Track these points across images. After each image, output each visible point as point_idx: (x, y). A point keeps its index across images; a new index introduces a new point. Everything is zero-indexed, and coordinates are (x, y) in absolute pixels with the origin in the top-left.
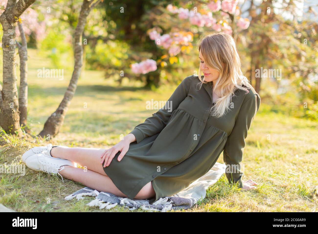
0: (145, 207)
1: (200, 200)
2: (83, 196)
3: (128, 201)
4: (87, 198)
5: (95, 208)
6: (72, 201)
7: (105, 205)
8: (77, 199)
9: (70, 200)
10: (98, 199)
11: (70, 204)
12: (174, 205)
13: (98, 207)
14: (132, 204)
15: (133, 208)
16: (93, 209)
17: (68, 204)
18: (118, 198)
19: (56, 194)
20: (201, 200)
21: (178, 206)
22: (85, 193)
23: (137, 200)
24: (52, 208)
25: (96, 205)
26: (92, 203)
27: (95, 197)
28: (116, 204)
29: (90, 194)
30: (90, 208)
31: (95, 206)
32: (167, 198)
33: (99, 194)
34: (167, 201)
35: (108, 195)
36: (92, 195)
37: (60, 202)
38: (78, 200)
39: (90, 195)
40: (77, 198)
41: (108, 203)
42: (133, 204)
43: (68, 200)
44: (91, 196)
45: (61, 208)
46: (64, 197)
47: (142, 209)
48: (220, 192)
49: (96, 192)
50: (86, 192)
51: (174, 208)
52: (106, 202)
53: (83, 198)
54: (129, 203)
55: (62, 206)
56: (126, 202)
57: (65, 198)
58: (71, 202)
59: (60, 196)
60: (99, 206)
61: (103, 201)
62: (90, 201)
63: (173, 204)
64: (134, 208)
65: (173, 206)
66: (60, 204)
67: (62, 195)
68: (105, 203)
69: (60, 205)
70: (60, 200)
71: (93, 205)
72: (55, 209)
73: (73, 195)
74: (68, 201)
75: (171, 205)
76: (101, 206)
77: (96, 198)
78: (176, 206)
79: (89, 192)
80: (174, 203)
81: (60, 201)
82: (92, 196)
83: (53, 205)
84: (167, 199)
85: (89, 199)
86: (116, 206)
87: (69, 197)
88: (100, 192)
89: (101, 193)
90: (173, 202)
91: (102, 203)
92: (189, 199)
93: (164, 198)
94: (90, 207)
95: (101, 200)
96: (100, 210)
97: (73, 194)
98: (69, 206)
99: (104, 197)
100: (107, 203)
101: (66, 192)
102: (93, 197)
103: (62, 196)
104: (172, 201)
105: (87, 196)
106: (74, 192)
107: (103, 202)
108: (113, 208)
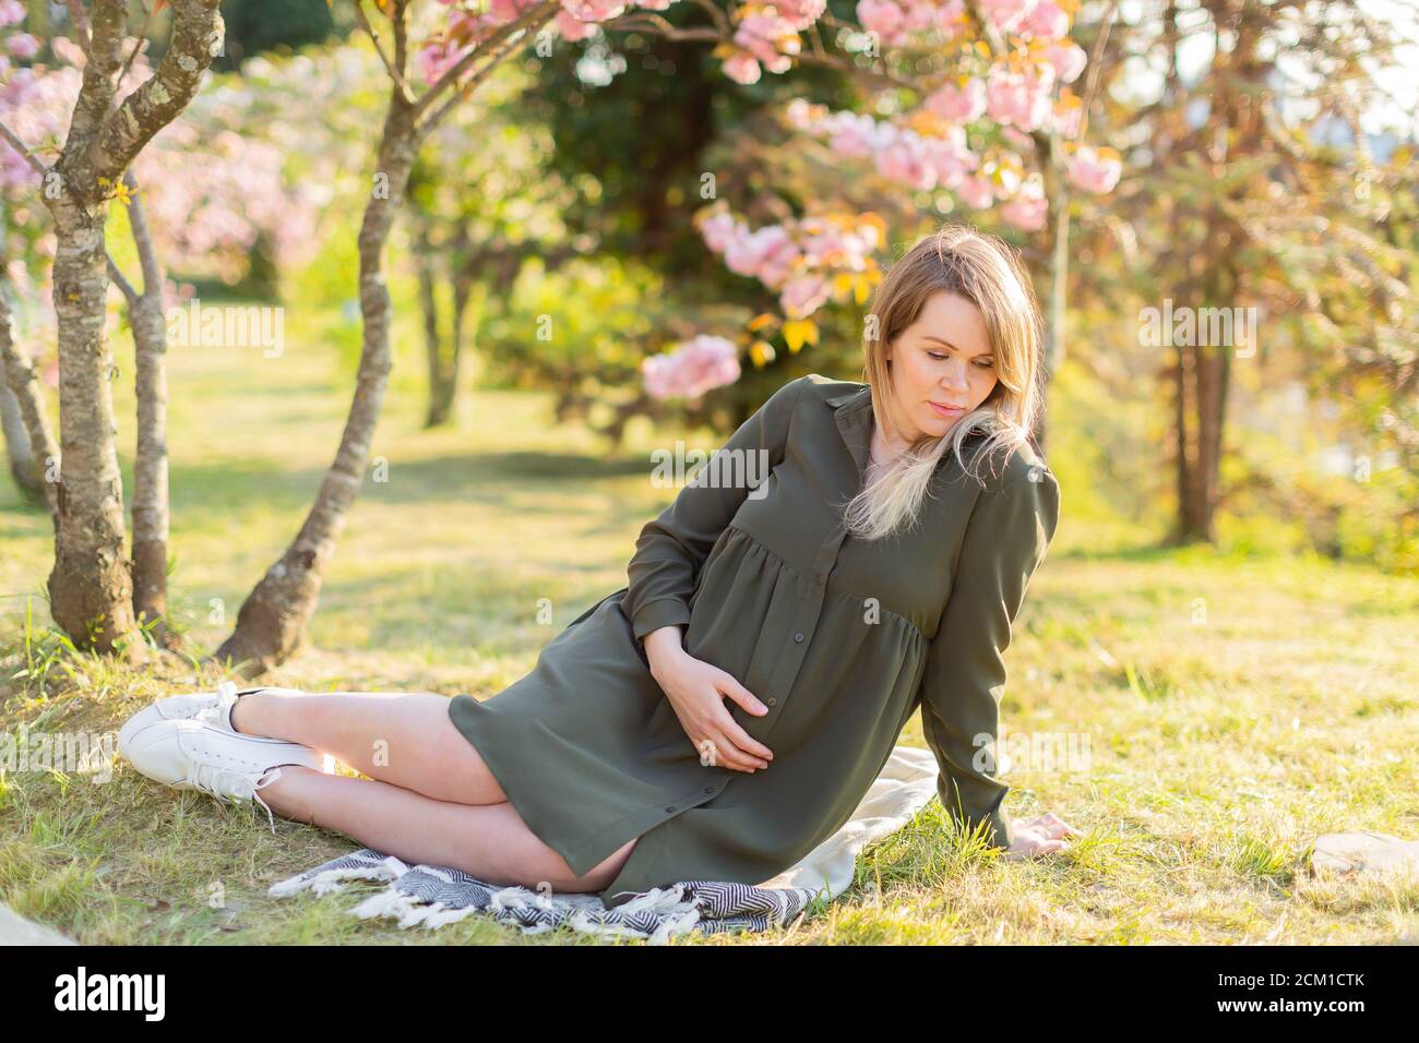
0: (589, 922)
1: (822, 897)
2: (340, 881)
3: (522, 899)
4: (356, 887)
5: (383, 925)
6: (296, 901)
7: (423, 912)
8: (316, 893)
9: (285, 898)
10: (398, 889)
11: (285, 911)
12: (711, 915)
13: (392, 922)
14: (535, 909)
15: (538, 924)
16: (372, 930)
17: (278, 910)
18: (484, 888)
19: (239, 877)
20: (825, 896)
21: (725, 919)
22: (351, 870)
23: (563, 897)
24: (214, 926)
25: (387, 912)
26: (371, 907)
27: (386, 883)
28: (471, 909)
29: (369, 873)
30: (361, 926)
31: (380, 916)
32: (680, 888)
33: (407, 874)
34: (682, 901)
35: (446, 877)
36: (380, 875)
37: (251, 904)
38: (319, 896)
39: (370, 878)
40: (314, 889)
41: (439, 905)
42: (538, 911)
43: (279, 896)
44: (373, 882)
45: (251, 926)
46: (268, 887)
47: (571, 930)
48: (907, 863)
49: (393, 866)
50: (356, 864)
51: (709, 924)
52: (428, 904)
53: (338, 889)
54: (521, 906)
55: (256, 918)
56: (510, 903)
57: (271, 890)
58: (290, 904)
59: (252, 883)
60: (399, 915)
61: (416, 899)
62: (362, 899)
63: (706, 911)
64: (542, 927)
65: (704, 919)
66: (248, 912)
67: (262, 877)
68: (425, 908)
69: (248, 915)
70: (250, 897)
71: (376, 914)
72: (227, 930)
73: (304, 879)
74: (281, 901)
75: (696, 915)
76: (404, 917)
77: (388, 889)
78: (719, 919)
79: (369, 865)
80: (707, 907)
81: (248, 901)
82: (378, 881)
83: (222, 914)
84: (681, 893)
85: (361, 892)
86: (469, 917)
87: (289, 886)
88: (410, 863)
89: (415, 868)
90: (702, 902)
91: (413, 905)
92: (772, 893)
93: (670, 891)
94: (361, 921)
95: (412, 895)
96: (398, 930)
97: (305, 875)
98: (282, 919)
99: (426, 882)
100: (431, 906)
101: (278, 868)
102: (376, 885)
103: (261, 881)
104: (698, 900)
105: (356, 880)
106: (312, 867)
107: (419, 904)
108: (451, 925)
